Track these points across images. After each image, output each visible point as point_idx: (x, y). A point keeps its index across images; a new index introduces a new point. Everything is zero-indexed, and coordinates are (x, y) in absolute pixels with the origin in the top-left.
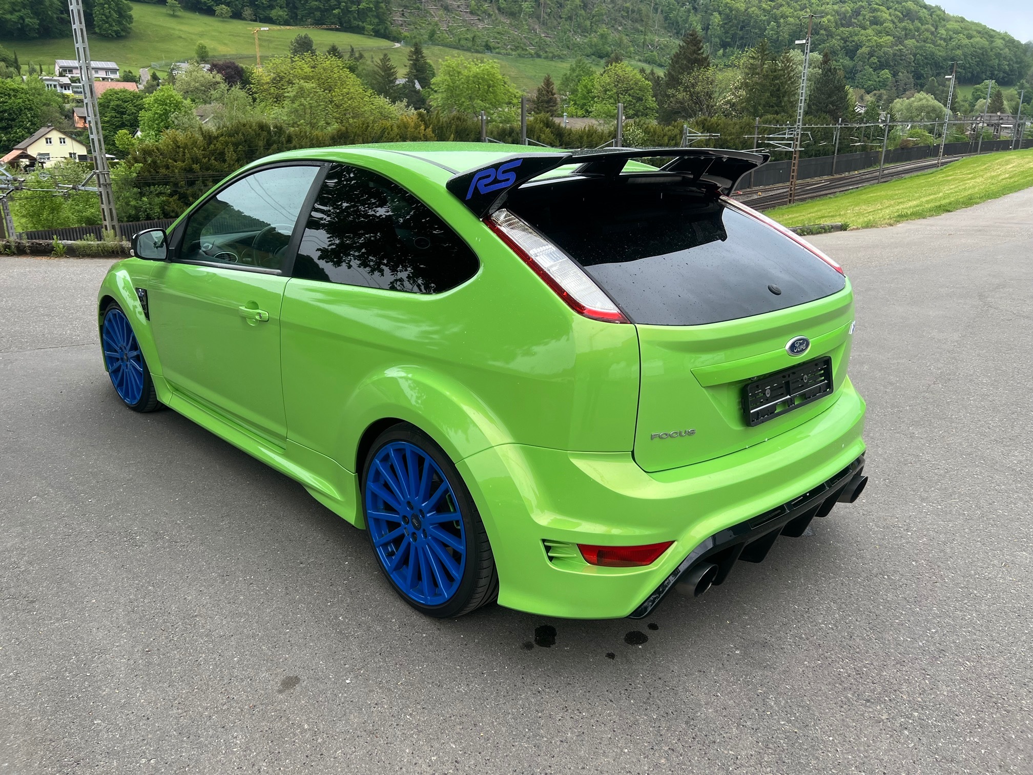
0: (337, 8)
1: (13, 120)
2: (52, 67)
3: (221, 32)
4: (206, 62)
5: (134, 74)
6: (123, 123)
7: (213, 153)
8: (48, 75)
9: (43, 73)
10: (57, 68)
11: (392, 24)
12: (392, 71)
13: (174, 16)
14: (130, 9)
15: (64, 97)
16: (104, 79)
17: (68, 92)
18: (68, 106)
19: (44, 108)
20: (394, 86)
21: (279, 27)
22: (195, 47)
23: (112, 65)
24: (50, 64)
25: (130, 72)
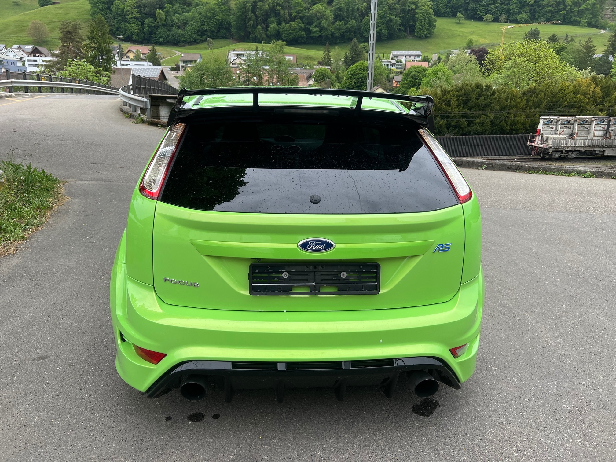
0: (563, 10)
1: (363, 82)
2: (389, 55)
3: (484, 31)
4: (469, 48)
5: (429, 57)
6: (415, 84)
7: (444, 101)
8: (386, 59)
9: (384, 58)
10: (391, 55)
11: (602, 18)
12: (593, 49)
13: (459, 23)
14: (436, 21)
15: (391, 71)
16: (413, 60)
17: (393, 68)
18: (391, 75)
19: (379, 76)
20: (591, 59)
21: (519, 25)
22: (467, 41)
23: (419, 53)
24: (388, 54)
25: (427, 56)
